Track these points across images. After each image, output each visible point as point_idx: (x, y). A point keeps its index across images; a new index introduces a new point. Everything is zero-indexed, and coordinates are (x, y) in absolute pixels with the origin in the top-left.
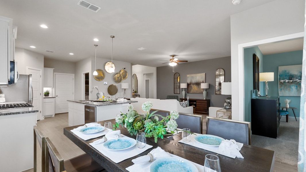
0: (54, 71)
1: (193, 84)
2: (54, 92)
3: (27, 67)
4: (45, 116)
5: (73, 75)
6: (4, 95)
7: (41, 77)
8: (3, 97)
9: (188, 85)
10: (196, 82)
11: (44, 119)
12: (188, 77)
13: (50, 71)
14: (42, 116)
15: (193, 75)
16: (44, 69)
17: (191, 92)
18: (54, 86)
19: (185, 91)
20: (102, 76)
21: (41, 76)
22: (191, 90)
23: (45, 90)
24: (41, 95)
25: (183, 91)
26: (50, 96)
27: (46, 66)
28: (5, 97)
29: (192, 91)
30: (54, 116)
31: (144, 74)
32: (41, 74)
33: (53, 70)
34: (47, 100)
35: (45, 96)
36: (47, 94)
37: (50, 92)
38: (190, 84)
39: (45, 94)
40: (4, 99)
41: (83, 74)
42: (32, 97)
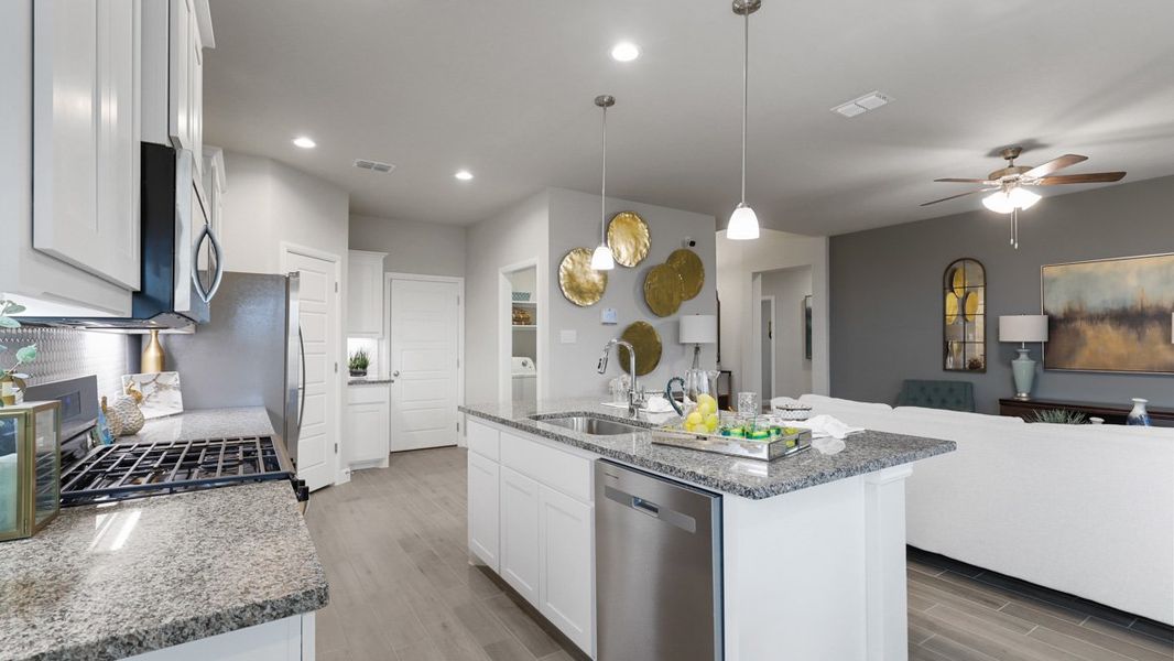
0: (388, 267)
1: (1095, 318)
2: (385, 359)
3: (284, 245)
4: (351, 465)
5: (459, 283)
6: (177, 375)
7: (336, 290)
8: (175, 388)
9: (1053, 324)
10: (1115, 307)
11: (348, 479)
12: (1054, 280)
13: (373, 262)
14: (343, 468)
15: (1089, 267)
16: (350, 257)
17: (1076, 366)
18: (387, 333)
19: (1030, 355)
20: (594, 284)
21: (336, 284)
22: (1071, 353)
23: (355, 346)
24: (336, 370)
25: (1017, 355)
26: (372, 374)
27: (356, 244)
28: (183, 388)
29: (1082, 359)
30: (386, 464)
31: (755, 275)
32: (338, 280)
33: (381, 260)
34: (361, 393)
35: (353, 374)
36: (359, 367)
37: (372, 359)
38: (1070, 317)
39: (351, 367)
40: (178, 396)
41: (505, 274)
42: (301, 381)
